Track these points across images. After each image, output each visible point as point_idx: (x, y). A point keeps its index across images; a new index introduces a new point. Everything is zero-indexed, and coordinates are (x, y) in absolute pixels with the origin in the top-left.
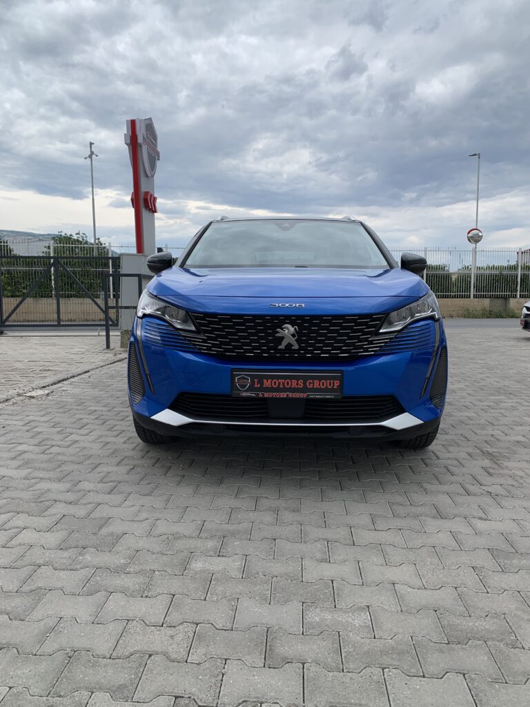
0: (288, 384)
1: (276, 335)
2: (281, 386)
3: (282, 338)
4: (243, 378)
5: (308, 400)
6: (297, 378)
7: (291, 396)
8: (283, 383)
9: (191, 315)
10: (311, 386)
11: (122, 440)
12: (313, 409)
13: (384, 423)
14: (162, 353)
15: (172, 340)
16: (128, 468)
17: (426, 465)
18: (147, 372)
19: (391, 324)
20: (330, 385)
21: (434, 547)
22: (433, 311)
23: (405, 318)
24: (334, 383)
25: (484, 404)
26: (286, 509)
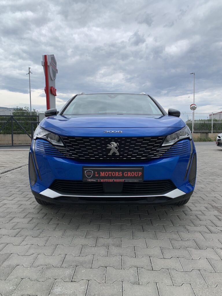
0: (114, 175)
1: (107, 148)
2: (110, 176)
3: (110, 149)
4: (89, 171)
5: (125, 183)
6: (119, 171)
7: (115, 181)
8: (111, 174)
9: (62, 138)
10: (126, 176)
11: (29, 203)
12: (128, 188)
13: (166, 195)
14: (45, 159)
15: (51, 151)
16: (29, 219)
17: (186, 215)
18: (38, 169)
19: (167, 142)
20: (137, 175)
21: (199, 270)
22: (188, 135)
23: (174, 139)
24: (138, 173)
25: (207, 180)
26: (113, 245)
